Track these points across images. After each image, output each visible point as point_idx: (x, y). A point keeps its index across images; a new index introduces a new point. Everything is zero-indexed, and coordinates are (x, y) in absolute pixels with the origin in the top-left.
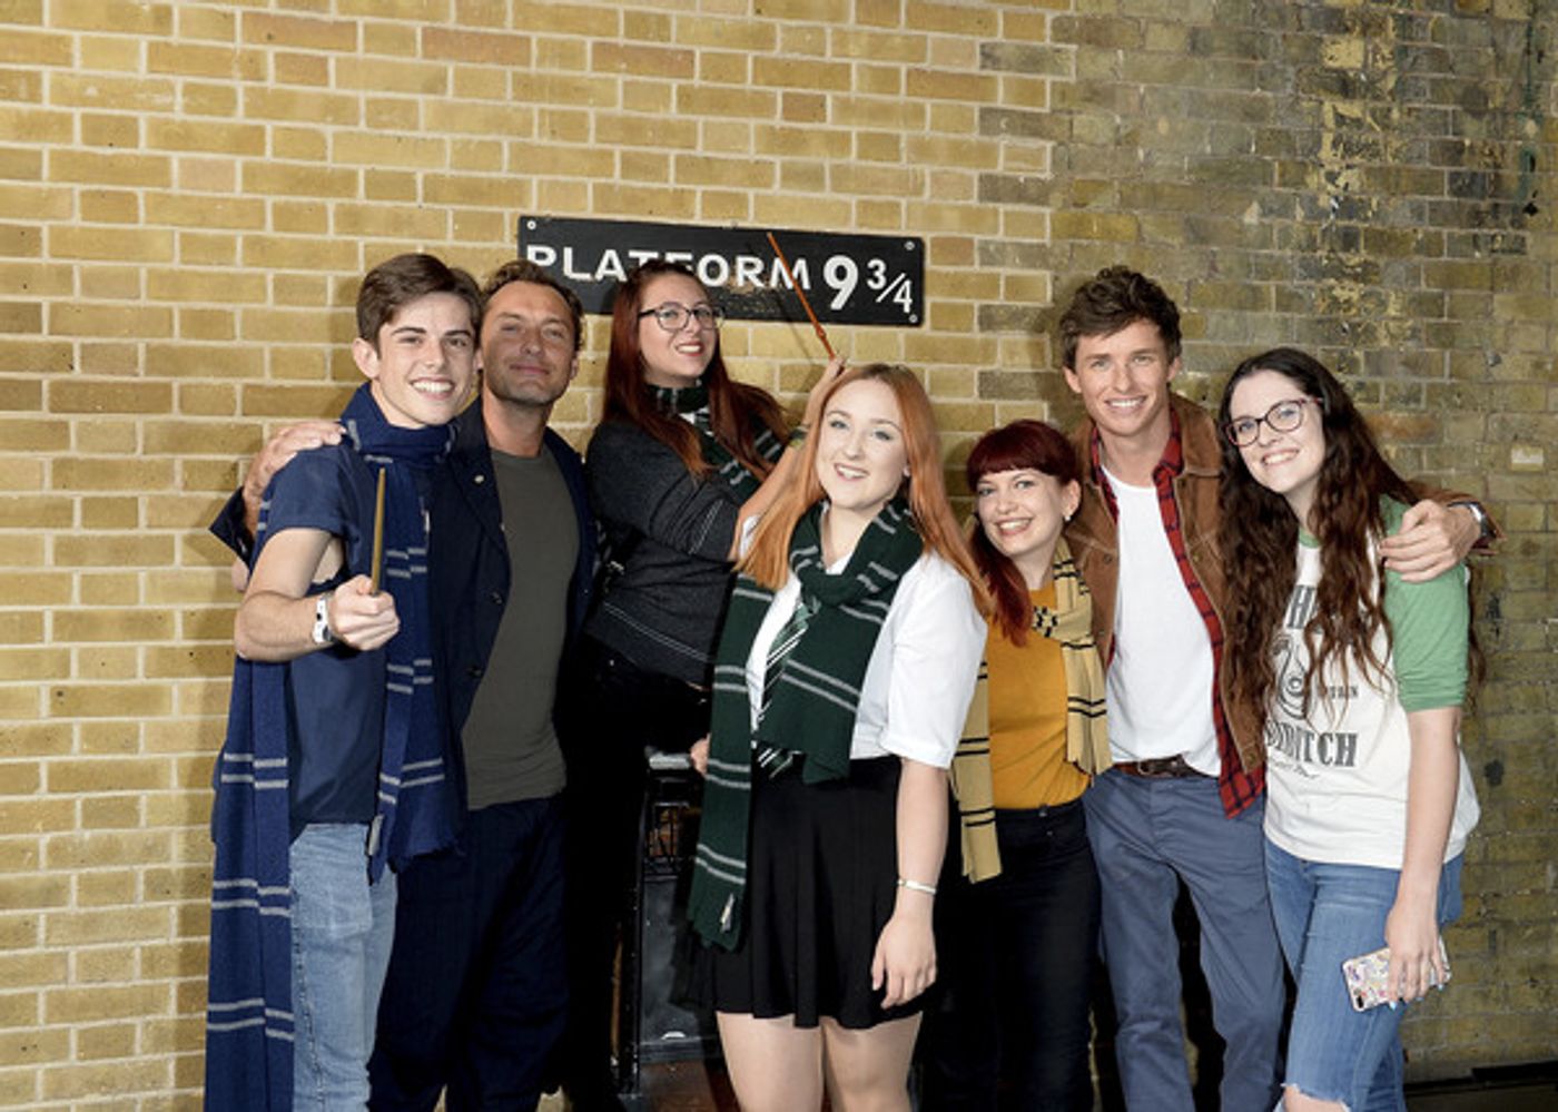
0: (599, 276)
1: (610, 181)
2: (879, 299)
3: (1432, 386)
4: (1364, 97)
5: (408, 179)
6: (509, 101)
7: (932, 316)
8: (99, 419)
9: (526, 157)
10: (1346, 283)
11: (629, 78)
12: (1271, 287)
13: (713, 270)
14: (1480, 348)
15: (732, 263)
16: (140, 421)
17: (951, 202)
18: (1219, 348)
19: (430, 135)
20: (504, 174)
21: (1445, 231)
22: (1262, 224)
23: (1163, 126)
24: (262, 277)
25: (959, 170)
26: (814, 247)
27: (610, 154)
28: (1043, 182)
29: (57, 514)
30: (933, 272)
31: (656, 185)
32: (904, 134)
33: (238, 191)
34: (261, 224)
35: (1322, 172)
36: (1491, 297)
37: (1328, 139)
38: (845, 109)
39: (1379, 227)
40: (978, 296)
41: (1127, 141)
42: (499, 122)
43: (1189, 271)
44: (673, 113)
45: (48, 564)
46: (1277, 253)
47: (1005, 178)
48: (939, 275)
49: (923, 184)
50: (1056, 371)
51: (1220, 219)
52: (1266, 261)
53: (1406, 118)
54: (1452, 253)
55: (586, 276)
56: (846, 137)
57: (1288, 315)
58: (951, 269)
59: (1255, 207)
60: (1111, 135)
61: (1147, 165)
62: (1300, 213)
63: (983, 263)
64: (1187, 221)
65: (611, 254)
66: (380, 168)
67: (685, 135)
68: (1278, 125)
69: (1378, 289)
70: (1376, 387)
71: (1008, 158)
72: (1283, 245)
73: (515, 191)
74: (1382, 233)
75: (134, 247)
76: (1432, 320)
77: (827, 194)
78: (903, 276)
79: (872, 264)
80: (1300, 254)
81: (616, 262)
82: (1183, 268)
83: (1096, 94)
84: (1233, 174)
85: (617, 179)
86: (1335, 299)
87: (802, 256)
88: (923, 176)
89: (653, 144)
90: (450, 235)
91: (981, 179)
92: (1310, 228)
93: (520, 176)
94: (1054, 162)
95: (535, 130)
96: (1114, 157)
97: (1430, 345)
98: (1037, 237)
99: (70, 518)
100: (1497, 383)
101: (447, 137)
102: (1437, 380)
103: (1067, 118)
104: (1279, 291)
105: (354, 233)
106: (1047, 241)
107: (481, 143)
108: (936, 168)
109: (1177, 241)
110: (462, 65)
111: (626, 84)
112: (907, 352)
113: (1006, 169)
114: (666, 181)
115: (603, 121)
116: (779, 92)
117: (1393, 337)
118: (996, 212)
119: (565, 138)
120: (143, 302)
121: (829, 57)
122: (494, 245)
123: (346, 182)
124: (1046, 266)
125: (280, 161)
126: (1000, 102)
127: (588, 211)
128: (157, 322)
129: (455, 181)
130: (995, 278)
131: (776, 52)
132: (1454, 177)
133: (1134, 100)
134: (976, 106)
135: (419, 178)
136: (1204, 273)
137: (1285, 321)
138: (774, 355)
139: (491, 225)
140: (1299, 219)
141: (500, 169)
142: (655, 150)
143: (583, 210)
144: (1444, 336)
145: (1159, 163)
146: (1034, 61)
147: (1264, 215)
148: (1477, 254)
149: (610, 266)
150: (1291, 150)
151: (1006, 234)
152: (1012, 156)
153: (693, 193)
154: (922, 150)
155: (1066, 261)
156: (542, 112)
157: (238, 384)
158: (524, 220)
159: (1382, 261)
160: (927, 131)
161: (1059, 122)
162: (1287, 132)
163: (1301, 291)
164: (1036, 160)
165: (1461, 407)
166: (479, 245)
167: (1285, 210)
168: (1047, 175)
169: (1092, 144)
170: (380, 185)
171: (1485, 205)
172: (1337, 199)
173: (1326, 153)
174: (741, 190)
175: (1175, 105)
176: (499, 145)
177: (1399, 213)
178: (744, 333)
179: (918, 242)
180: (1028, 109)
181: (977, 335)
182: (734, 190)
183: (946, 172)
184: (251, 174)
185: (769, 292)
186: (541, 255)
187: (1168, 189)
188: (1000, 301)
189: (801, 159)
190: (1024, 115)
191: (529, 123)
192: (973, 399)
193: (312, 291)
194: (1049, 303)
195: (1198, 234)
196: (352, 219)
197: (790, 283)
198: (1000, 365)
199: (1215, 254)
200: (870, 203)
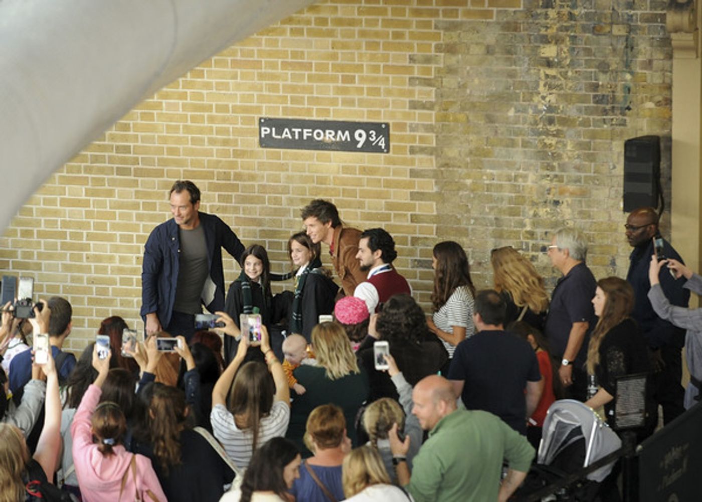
0: (283, 137)
1: (287, 105)
2: (374, 144)
3: (586, 177)
4: (556, 67)
5: (227, 106)
6: (256, 81)
7: (393, 150)
8: (146, 179)
9: (261, 98)
10: (550, 137)
11: (293, 72)
12: (519, 139)
13: (319, 135)
14: (607, 162)
15: (324, 132)
16: (156, 180)
17: (399, 110)
18: (499, 161)
19: (233, 92)
20: (255, 104)
21: (591, 117)
22: (515, 116)
23: (476, 81)
24: (188, 137)
25: (402, 99)
26: (352, 127)
27: (287, 97)
28: (432, 102)
29: (136, 206)
30: (393, 134)
31: (301, 106)
32: (383, 87)
33: (181, 111)
34: (187, 121)
35: (540, 96)
36: (611, 143)
37: (542, 83)
38: (362, 79)
39: (563, 116)
40: (409, 143)
41: (463, 87)
42: (253, 88)
43: (487, 133)
44: (306, 83)
45: (134, 221)
46: (521, 126)
47: (418, 102)
48: (395, 135)
49: (389, 104)
50: (438, 169)
51: (498, 114)
52: (517, 130)
53: (574, 75)
54: (594, 126)
55: (279, 137)
56: (363, 89)
57: (526, 149)
58: (399, 133)
59: (513, 110)
60: (457, 85)
61: (470, 95)
62: (531, 111)
63: (411, 131)
64: (486, 115)
65: (286, 130)
66: (220, 103)
67: (310, 90)
68: (522, 79)
69: (563, 140)
70: (562, 176)
72: (524, 123)
73: (258, 109)
74: (565, 118)
75: (154, 129)
76: (586, 152)
77: (356, 108)
78: (382, 136)
79: (371, 132)
80: (531, 127)
81: (288, 132)
82: (485, 133)
83: (451, 71)
84: (504, 98)
85: (289, 105)
86: (545, 144)
87: (347, 130)
88: (389, 101)
89: (300, 93)
90: (240, 123)
91: (410, 102)
92: (535, 117)
93: (260, 105)
94: (436, 95)
95: (264, 90)
96: (458, 93)
97: (586, 161)
98: (430, 121)
99: (139, 207)
100: (613, 176)
101: (238, 93)
102: (588, 174)
103: (440, 79)
104: (523, 141)
105: (213, 124)
106: (433, 123)
107: (248, 94)
108: (394, 98)
109: (482, 122)
110: (242, 70)
111: (291, 74)
112: (385, 162)
113: (418, 98)
114: (304, 105)
115: (285, 87)
116: (340, 74)
117: (569, 158)
118: (415, 113)
119: (273, 92)
120: (156, 145)
121: (357, 62)
122: (253, 127)
123: (210, 108)
124: (433, 131)
125: (192, 102)
126: (416, 75)
127: (280, 115)
128: (160, 151)
129: (241, 106)
130: (415, 137)
131: (339, 61)
132: (595, 97)
133: (465, 72)
134: (407, 76)
135: (230, 106)
136: (493, 134)
137: (525, 152)
138: (340, 162)
139: (250, 121)
140: (529, 114)
142: (301, 95)
144: (591, 158)
145: (475, 94)
146: (428, 60)
147: (516, 112)
148: (605, 126)
149: (286, 133)
150: (527, 88)
151: (419, 121)
152: (420, 93)
153: (313, 108)
154: (389, 92)
155: (440, 131)
156: (266, 84)
157: (181, 169)
158: (260, 119)
159: (565, 129)
160: (390, 86)
161: (437, 81)
162: (525, 81)
163: (531, 141)
164: (429, 94)
165: (599, 185)
166: (249, 127)
167: (525, 111)
168: (433, 100)
169: (450, 89)
170: (220, 108)
171: (608, 107)
172: (545, 106)
173: (541, 88)
174: (328, 107)
175: (481, 73)
176: (253, 95)
177: (572, 111)
179: (387, 125)
180: (427, 77)
181: (409, 156)
182: (325, 107)
183: (397, 100)
184: (184, 106)
185: (337, 142)
186: (266, 131)
187: (478, 104)
188: (417, 144)
189: (348, 97)
190: (425, 79)
191: (262, 88)
192: (408, 178)
193: (202, 141)
194: (434, 145)
195: (490, 119)
196: (212, 119)
197: (343, 139)
198: (417, 167)
199: (497, 127)
200: (371, 111)
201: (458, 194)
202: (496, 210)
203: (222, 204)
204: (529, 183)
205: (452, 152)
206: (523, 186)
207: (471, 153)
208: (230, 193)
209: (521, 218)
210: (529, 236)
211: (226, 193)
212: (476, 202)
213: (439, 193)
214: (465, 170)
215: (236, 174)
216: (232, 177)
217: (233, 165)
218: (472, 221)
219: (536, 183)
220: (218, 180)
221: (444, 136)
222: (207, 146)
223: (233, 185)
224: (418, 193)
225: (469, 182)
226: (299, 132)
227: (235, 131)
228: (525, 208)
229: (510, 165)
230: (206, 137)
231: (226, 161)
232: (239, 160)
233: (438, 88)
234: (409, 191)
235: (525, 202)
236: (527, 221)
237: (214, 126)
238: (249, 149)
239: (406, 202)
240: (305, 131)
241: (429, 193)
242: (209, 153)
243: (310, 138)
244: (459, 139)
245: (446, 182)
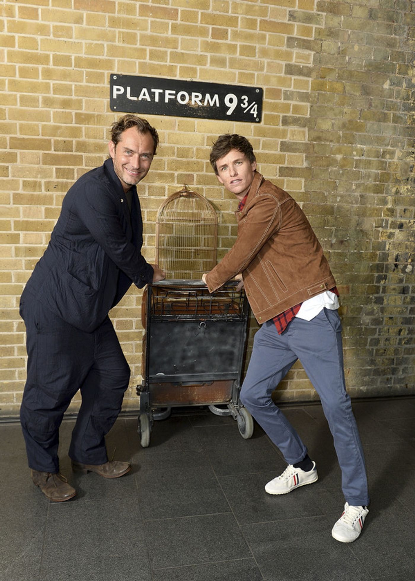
0: (140, 99)
1: (145, 61)
2: (245, 112)
5: (69, 58)
6: (107, 28)
7: (265, 120)
9: (113, 51)
11: (153, 19)
12: (391, 114)
13: (183, 98)
15: (190, 95)
17: (274, 74)
18: (370, 136)
19: (77, 41)
20: (104, 57)
22: (390, 89)
24: (15, 96)
25: (278, 61)
26: (221, 90)
27: (145, 50)
28: (309, 68)
30: (265, 102)
31: (162, 63)
32: (258, 46)
33: (6, 62)
34: (14, 75)
35: (414, 69)
38: (236, 35)
40: (282, 112)
41: (342, 53)
42: (103, 36)
43: (361, 106)
44: (169, 34)
46: (394, 100)
47: (295, 66)
48: (268, 103)
49: (264, 66)
50: (309, 142)
51: (374, 86)
52: (390, 103)
55: (135, 99)
56: (235, 46)
57: (396, 125)
58: (273, 101)
59: (388, 82)
60: (336, 49)
61: (349, 63)
62: (404, 85)
63: (285, 99)
64: (363, 85)
65: (145, 90)
66: (58, 53)
67: (173, 43)
68: (400, 50)
71: (297, 58)
72: (397, 97)
73: (109, 64)
77: (227, 69)
78: (254, 103)
79: (243, 98)
80: (403, 101)
81: (147, 93)
82: (359, 105)
83: (332, 33)
84: (381, 68)
85: (147, 60)
86: (414, 120)
87: (216, 94)
88: (264, 63)
89: (161, 47)
90: (84, 80)
91: (286, 65)
92: (408, 92)
93: (111, 58)
94: (314, 60)
95: (117, 40)
96: (337, 59)
98: (306, 90)
101: (84, 42)
103: (320, 42)
104: (394, 116)
105: (50, 80)
106: (309, 91)
107: (96, 44)
108: (269, 61)
109: (358, 94)
110: (89, 12)
111: (152, 22)
112: (255, 133)
113: (295, 62)
114: (166, 62)
115: (143, 37)
116: (210, 27)
118: (291, 79)
119: (128, 43)
121: (230, 14)
122: (101, 85)
123: (45, 59)
124: (309, 102)
125: (21, 50)
126: (295, 35)
127: (136, 72)
129: (86, 59)
130: (288, 106)
131: (210, 11)
133: (346, 37)
134: (286, 36)
135: (73, 58)
136: (367, 107)
137: (395, 127)
138: (204, 132)
139: (99, 77)
140: (404, 87)
141: (103, 55)
142: (162, 49)
143: (135, 72)
145: (354, 62)
146: (309, 19)
147: (391, 85)
149: (144, 95)
150: (404, 60)
151: (294, 88)
152: (298, 56)
153: (176, 67)
154: (264, 53)
155: (316, 100)
156: (119, 32)
157: (8, 137)
158: (112, 75)
160: (266, 46)
161: (317, 44)
162: (403, 52)
163: (402, 116)
164: (307, 59)
166: (96, 85)
167: (399, 84)
168: (311, 65)
169: (329, 54)
170: (58, 60)
174: (194, 66)
175: (362, 39)
176: (103, 45)
178: (194, 123)
179: (261, 90)
180: (306, 38)
181: (281, 127)
182: (192, 66)
183: (272, 62)
184: (10, 54)
185: (204, 107)
186: (118, 90)
187: (356, 73)
188: (290, 114)
189: (218, 55)
190: (304, 40)
191: (114, 37)
192: (278, 152)
193: (34, 101)
194: (308, 116)
195: (366, 91)
196: (48, 74)
197: (212, 104)
198: (288, 139)
199: (371, 99)
200: (244, 74)
201: (327, 169)
202: (362, 187)
203: (60, 180)
204: (395, 160)
205: (326, 125)
206: (390, 163)
207: (344, 126)
208: (71, 167)
209: (384, 195)
210: (389, 213)
211: (67, 167)
212: (344, 178)
213: (308, 169)
214: (337, 145)
215: (78, 143)
216: (74, 147)
217: (75, 132)
218: (339, 199)
219: (401, 160)
220: (55, 151)
221: (319, 107)
222: (41, 108)
223: (75, 157)
224: (287, 168)
225: (339, 157)
226: (159, 93)
227: (79, 90)
228: (389, 185)
229: (380, 141)
230: (40, 96)
231: (66, 128)
232: (83, 127)
233: (317, 53)
234: (278, 166)
235: (390, 178)
236: (390, 198)
237: (52, 82)
238: (96, 113)
239: (275, 178)
240: (167, 92)
241: (299, 168)
242: (44, 117)
243: (173, 102)
244: (333, 110)
245: (317, 157)
